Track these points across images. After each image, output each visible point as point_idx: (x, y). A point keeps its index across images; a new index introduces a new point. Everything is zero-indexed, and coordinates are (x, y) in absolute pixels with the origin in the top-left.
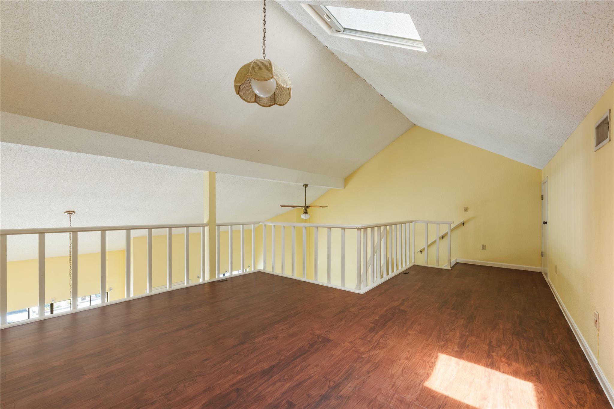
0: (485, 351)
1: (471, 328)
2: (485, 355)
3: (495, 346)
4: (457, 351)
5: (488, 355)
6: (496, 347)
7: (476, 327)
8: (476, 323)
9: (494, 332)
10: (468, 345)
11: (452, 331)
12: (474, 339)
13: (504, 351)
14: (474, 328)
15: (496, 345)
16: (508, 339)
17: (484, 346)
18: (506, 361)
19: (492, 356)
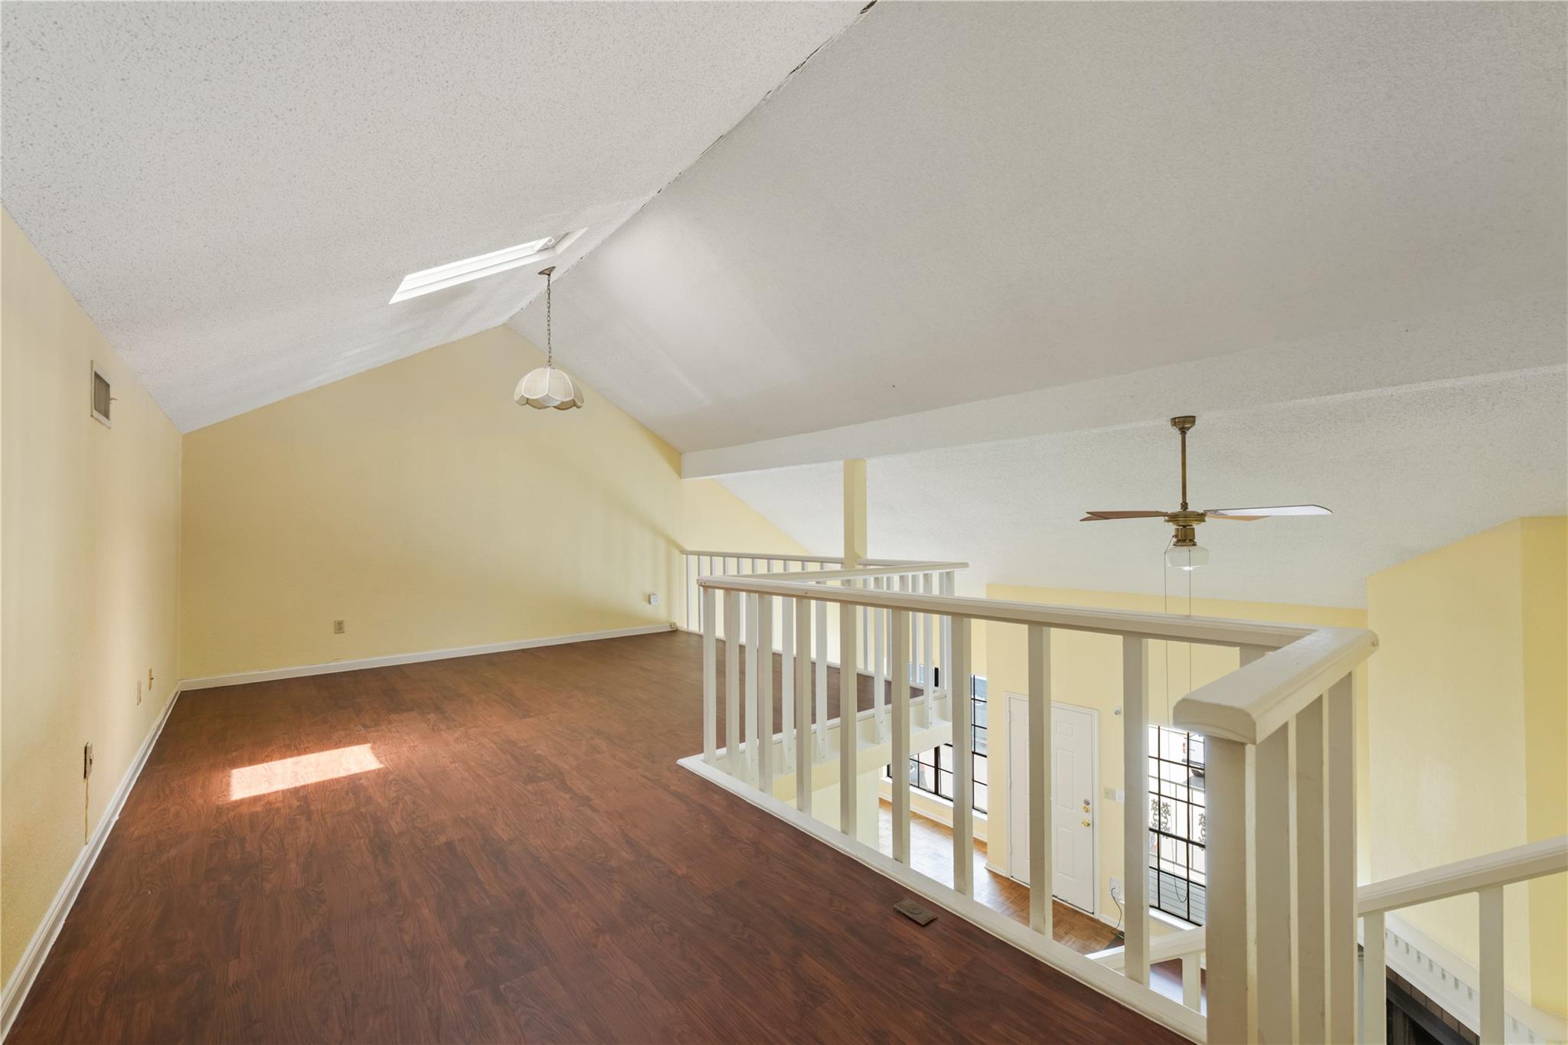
0: (314, 801)
1: (365, 824)
2: (312, 797)
3: (298, 817)
4: (360, 779)
5: (307, 799)
6: (296, 815)
7: (354, 831)
8: (362, 841)
9: (308, 843)
10: (348, 795)
11: (395, 800)
12: (345, 808)
13: (278, 817)
14: (357, 827)
15: (296, 819)
16: (271, 844)
17: (319, 807)
18: (273, 806)
19: (298, 801)
